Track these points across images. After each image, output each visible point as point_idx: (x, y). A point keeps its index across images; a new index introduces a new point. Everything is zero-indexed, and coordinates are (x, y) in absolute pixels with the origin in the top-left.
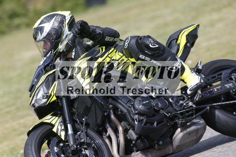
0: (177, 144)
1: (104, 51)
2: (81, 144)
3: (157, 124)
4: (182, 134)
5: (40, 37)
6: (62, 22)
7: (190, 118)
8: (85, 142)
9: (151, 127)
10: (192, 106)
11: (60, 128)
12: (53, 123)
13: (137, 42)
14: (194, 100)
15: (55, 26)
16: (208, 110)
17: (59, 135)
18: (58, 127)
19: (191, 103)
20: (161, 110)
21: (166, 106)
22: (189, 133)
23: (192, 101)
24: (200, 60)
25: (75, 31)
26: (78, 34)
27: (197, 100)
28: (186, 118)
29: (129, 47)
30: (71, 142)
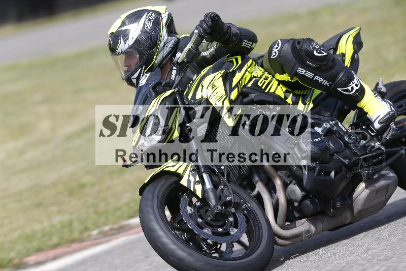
0: (360, 208)
1: (240, 62)
2: (227, 204)
3: (335, 174)
4: (367, 191)
5: (123, 46)
6: (157, 22)
7: (378, 166)
8: (233, 201)
9: (327, 178)
10: (379, 149)
11: (192, 179)
12: (180, 171)
13: (294, 48)
14: (383, 139)
15: (147, 28)
16: (403, 154)
17: (192, 189)
18: (189, 177)
19: (378, 143)
20: (335, 154)
21: (341, 148)
22: (378, 191)
23: (379, 140)
24: (381, 79)
25: (203, 29)
26: (208, 34)
27: (388, 138)
28: (373, 166)
29: (281, 56)
30: (213, 202)
